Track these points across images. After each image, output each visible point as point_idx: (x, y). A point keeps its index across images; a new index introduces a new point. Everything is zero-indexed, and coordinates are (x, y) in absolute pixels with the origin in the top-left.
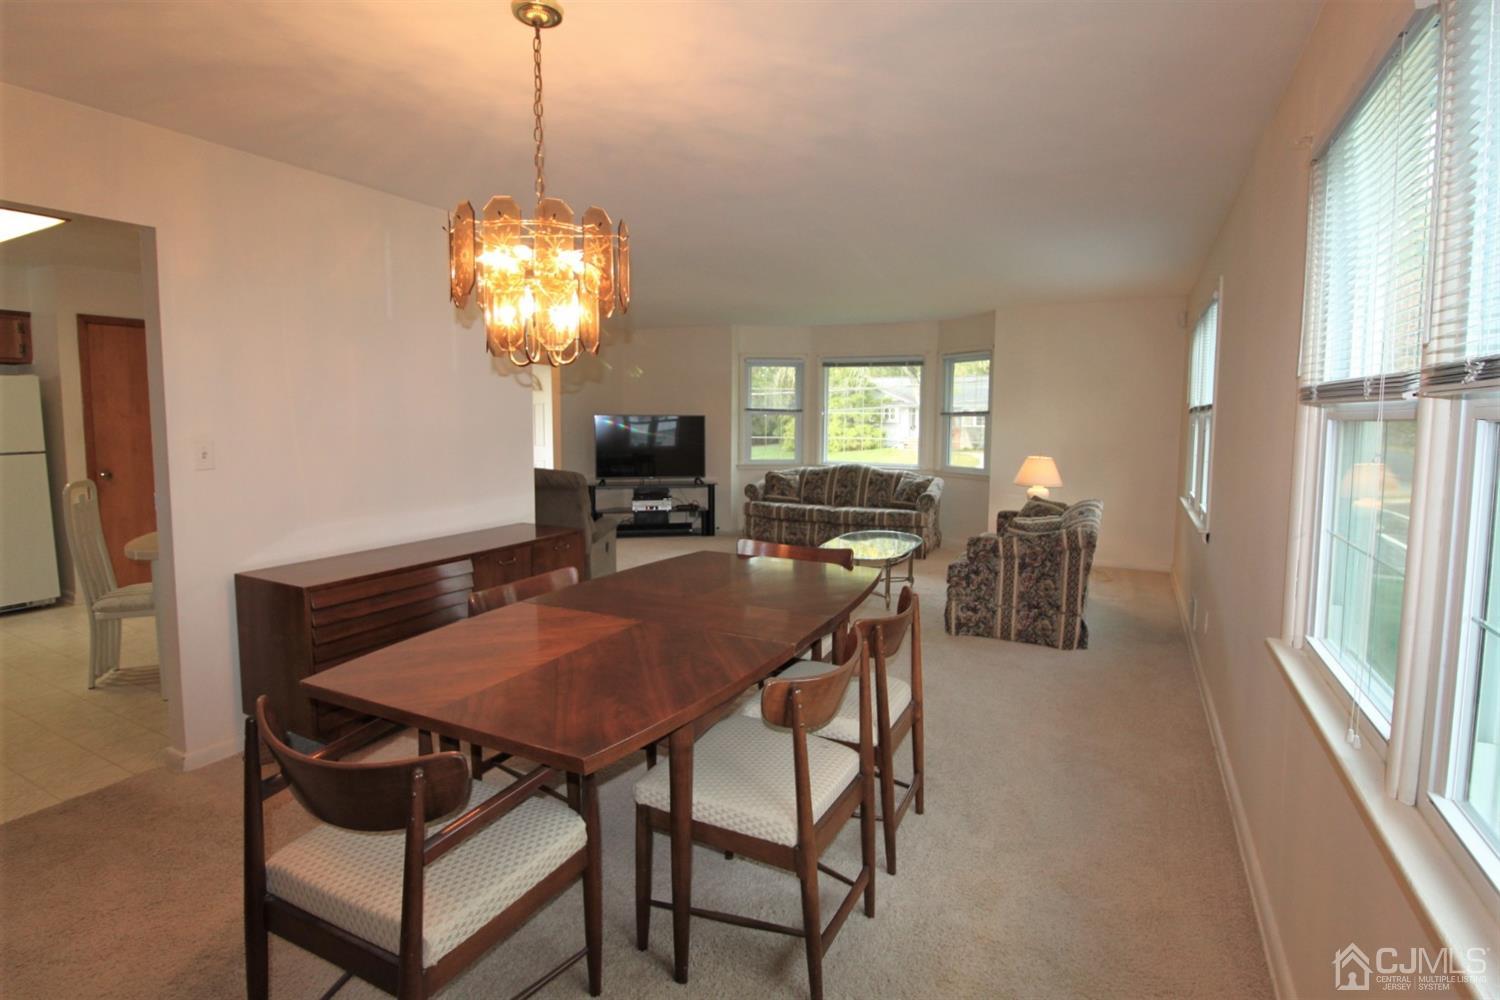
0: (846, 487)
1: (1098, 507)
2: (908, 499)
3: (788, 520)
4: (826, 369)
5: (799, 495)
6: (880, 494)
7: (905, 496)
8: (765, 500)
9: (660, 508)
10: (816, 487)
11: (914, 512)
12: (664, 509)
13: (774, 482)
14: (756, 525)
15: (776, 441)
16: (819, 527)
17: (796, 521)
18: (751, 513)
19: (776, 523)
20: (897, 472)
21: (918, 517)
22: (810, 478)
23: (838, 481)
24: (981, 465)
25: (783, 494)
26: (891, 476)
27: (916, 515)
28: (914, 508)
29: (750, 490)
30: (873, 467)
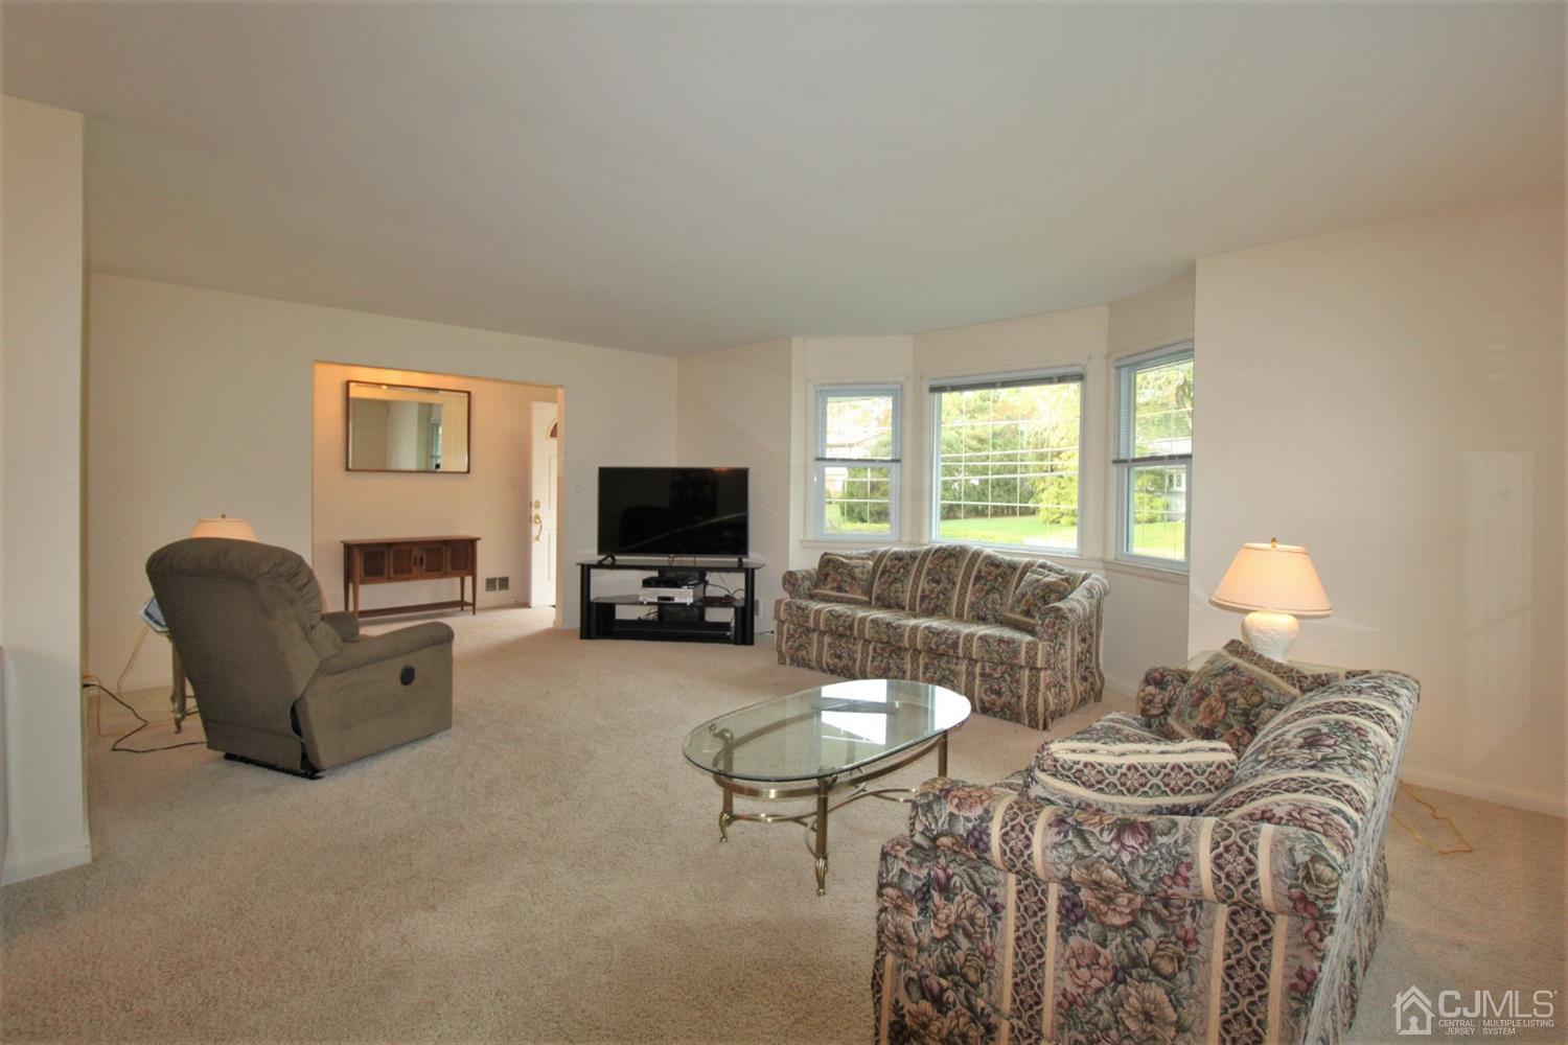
0: (938, 582)
1: (1380, 718)
2: (1027, 613)
3: (831, 632)
4: (936, 395)
5: (868, 592)
6: (991, 597)
7: (1023, 607)
8: (812, 597)
9: (677, 600)
10: (895, 580)
11: (1028, 638)
12: (683, 601)
13: (830, 569)
14: (790, 636)
15: (1033, 512)
16: (875, 650)
17: (842, 636)
18: (782, 617)
19: (815, 636)
20: (1026, 560)
21: (1032, 647)
22: (889, 563)
23: (929, 572)
24: (1179, 554)
25: (839, 589)
26: (1013, 567)
27: (1029, 643)
28: (1032, 632)
29: (790, 580)
30: (988, 551)
